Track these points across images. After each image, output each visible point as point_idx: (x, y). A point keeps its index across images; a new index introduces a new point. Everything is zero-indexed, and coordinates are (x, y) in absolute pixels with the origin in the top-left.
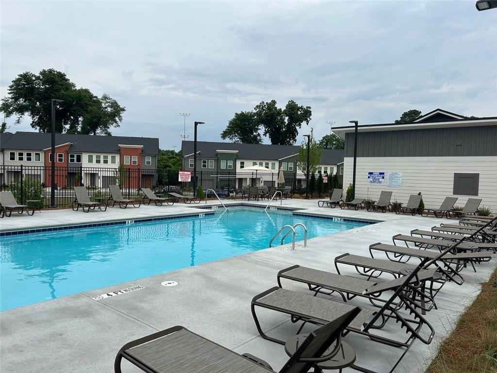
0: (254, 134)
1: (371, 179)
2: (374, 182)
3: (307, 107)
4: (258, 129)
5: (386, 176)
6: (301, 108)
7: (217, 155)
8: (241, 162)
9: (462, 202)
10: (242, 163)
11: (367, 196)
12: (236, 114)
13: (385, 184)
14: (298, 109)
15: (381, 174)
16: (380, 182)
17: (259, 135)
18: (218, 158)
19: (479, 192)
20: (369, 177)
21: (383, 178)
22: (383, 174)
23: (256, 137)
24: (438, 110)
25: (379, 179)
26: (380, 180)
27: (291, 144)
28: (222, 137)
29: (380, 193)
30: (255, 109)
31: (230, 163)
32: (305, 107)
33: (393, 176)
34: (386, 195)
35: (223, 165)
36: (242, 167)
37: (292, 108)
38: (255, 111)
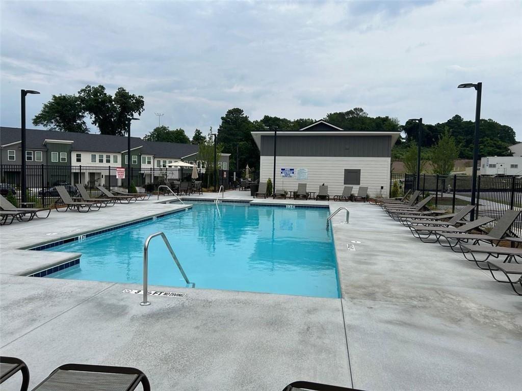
0: (78, 121)
1: (284, 175)
2: (286, 176)
3: (139, 96)
4: (83, 117)
5: (296, 171)
6: (133, 97)
7: (45, 145)
8: (77, 155)
9: (356, 190)
10: (79, 156)
11: (282, 188)
12: (54, 96)
13: (294, 178)
14: (130, 97)
15: (291, 170)
16: (291, 177)
17: (84, 123)
18: (47, 149)
19: (361, 182)
20: (282, 173)
21: (293, 173)
22: (293, 170)
23: (79, 126)
24: (321, 120)
25: (289, 174)
26: (291, 175)
27: (123, 135)
28: (33, 123)
29: (297, 186)
30: (79, 93)
31: (64, 155)
32: (137, 96)
33: (301, 171)
34: (302, 186)
35: (54, 158)
36: (79, 160)
37: (123, 95)
38: (77, 95)
